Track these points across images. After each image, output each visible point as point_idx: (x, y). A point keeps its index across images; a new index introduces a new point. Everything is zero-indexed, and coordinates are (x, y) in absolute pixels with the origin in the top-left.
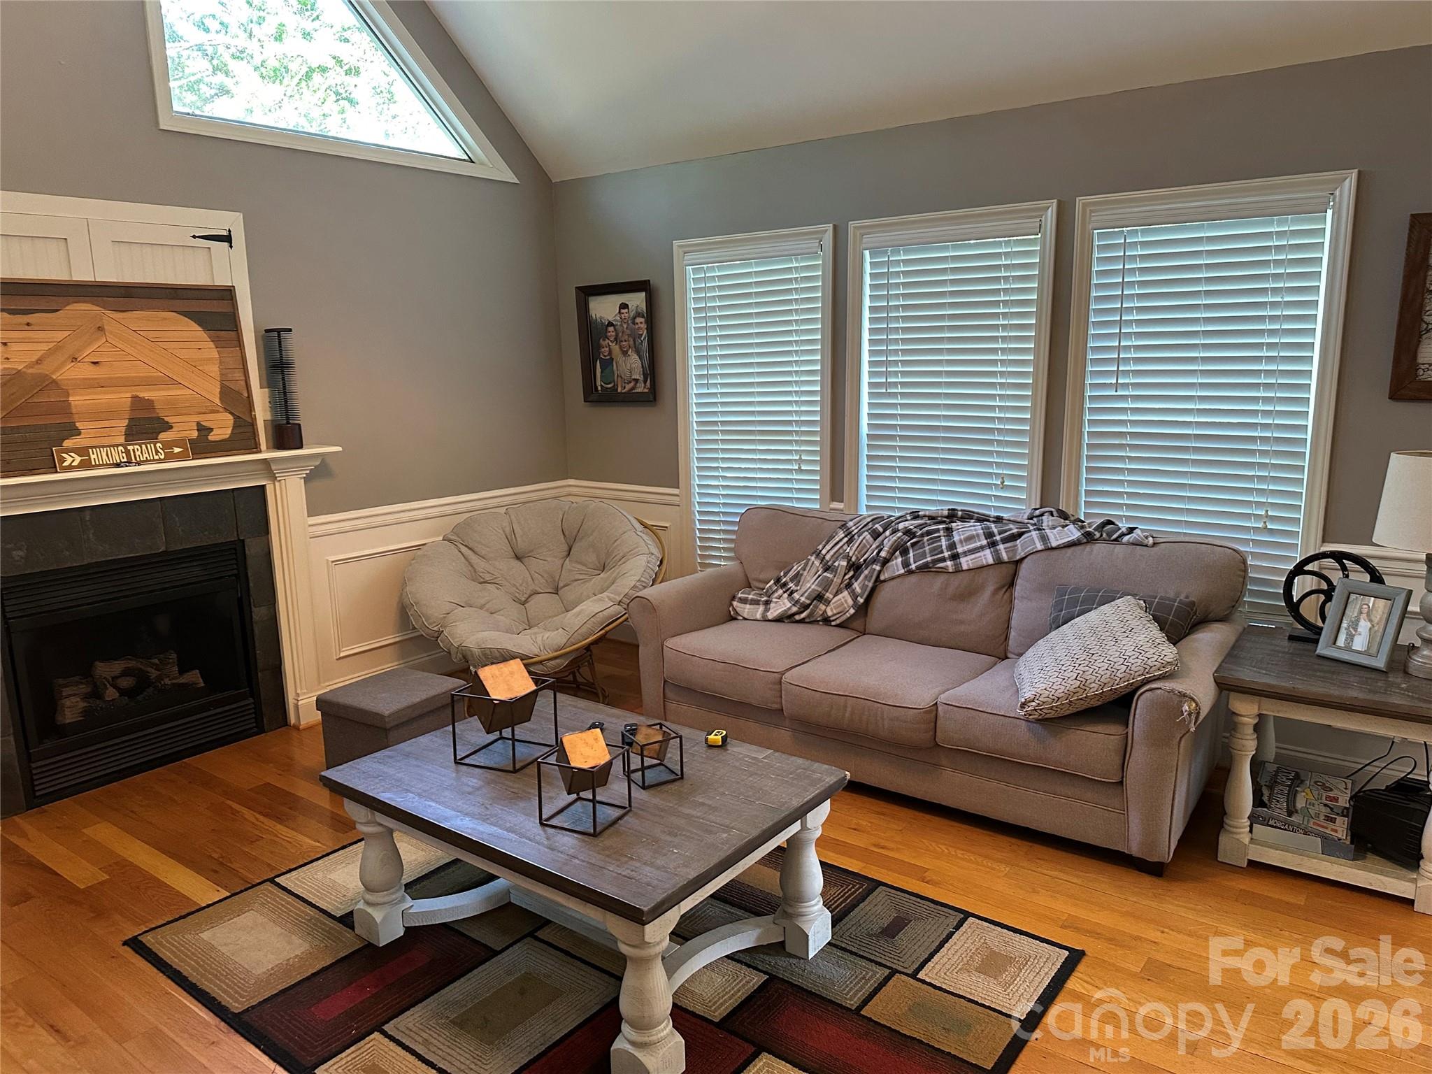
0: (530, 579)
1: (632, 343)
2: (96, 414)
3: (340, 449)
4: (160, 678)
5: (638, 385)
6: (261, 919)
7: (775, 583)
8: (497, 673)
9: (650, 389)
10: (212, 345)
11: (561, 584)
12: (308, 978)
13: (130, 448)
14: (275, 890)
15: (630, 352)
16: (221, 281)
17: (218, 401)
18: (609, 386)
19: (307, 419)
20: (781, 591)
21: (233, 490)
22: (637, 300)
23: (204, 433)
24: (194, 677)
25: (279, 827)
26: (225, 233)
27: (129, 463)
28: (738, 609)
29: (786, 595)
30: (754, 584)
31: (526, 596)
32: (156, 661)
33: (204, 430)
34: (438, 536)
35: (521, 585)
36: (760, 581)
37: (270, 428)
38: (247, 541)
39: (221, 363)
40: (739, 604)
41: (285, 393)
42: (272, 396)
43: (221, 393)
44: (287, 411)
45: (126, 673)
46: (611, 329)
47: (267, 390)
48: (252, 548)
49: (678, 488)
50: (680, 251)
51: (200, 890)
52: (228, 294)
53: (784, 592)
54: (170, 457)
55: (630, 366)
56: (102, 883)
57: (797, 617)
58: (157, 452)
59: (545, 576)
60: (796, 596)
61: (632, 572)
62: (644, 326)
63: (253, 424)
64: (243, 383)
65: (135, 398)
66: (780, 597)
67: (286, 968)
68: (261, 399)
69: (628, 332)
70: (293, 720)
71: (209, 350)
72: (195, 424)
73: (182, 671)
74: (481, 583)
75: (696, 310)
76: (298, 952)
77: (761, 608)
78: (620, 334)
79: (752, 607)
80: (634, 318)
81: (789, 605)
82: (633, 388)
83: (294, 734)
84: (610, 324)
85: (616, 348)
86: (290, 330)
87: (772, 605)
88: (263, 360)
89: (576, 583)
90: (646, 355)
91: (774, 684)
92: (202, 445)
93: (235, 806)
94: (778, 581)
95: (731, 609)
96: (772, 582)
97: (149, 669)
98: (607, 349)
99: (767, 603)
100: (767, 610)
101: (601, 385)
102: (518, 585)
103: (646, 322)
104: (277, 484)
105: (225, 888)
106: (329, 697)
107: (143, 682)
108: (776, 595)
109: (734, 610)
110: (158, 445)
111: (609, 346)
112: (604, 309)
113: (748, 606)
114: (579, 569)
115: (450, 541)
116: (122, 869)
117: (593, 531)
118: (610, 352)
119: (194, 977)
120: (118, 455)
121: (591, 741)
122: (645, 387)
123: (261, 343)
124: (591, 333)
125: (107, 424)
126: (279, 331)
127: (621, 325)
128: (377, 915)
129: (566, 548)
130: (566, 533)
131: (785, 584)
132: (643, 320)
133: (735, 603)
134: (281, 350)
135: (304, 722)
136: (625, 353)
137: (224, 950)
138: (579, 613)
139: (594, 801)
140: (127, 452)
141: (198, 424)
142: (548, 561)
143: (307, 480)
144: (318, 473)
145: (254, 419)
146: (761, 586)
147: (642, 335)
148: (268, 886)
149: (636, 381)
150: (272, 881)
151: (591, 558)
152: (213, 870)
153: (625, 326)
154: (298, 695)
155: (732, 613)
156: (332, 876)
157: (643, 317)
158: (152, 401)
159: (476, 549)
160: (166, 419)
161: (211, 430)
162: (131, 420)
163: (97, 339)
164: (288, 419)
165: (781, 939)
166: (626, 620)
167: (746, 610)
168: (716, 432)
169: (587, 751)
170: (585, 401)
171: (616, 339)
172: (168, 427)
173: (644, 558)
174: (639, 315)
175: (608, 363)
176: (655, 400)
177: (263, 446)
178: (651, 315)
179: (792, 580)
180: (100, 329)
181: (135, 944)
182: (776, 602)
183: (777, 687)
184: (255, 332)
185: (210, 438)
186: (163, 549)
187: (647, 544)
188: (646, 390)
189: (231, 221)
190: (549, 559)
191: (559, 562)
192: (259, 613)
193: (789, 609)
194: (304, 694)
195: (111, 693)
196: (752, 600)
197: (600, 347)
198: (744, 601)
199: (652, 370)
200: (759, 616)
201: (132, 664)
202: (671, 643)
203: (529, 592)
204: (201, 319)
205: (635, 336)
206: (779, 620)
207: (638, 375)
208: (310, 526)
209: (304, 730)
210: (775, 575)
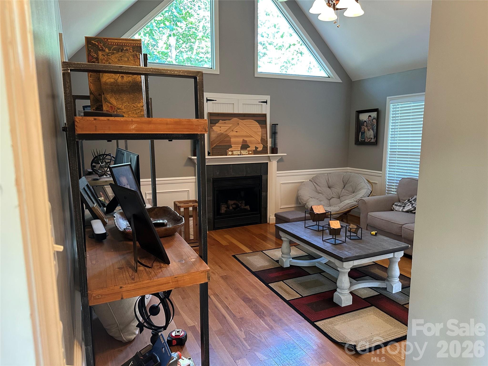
0: (332, 194)
1: (371, 127)
2: (235, 143)
3: (286, 154)
4: (241, 206)
5: (372, 139)
6: (259, 257)
7: (408, 201)
8: (316, 207)
9: (375, 141)
10: (260, 128)
11: (341, 196)
12: (268, 269)
13: (241, 151)
14: (262, 253)
15: (370, 130)
16: (264, 112)
17: (260, 141)
18: (363, 140)
19: (279, 147)
20: (409, 204)
21: (261, 163)
22: (374, 114)
23: (256, 149)
24: (248, 207)
25: (264, 242)
26: (266, 101)
27: (241, 155)
28: (394, 208)
29: (411, 205)
30: (401, 201)
31: (330, 198)
32: (240, 202)
33: (256, 148)
34: (308, 180)
35: (329, 195)
36: (403, 200)
37: (271, 149)
38: (263, 176)
39: (262, 132)
40: (395, 206)
41: (275, 140)
42: (272, 141)
43: (261, 139)
44: (275, 144)
45: (234, 204)
46: (365, 123)
47: (271, 139)
48: (264, 178)
49: (382, 171)
50: (389, 99)
51: (247, 250)
52: (265, 115)
53: (410, 204)
54: (249, 154)
55: (370, 134)
56: (228, 245)
57: (413, 212)
58: (246, 153)
59: (336, 193)
60: (414, 205)
61: (361, 193)
62: (375, 122)
63: (267, 147)
64: (266, 137)
65: (243, 140)
66: (409, 205)
67: (264, 267)
68: (269, 141)
69: (370, 124)
70: (268, 222)
71: (260, 129)
72: (254, 147)
73: (245, 206)
74: (318, 193)
75: (392, 117)
76: (267, 265)
77: (402, 208)
78: (368, 124)
79: (399, 207)
80: (373, 120)
81: (411, 207)
82: (370, 141)
83: (268, 225)
84: (365, 121)
85: (366, 129)
86: (278, 124)
87: (405, 207)
88: (271, 132)
89: (345, 196)
90: (375, 131)
91: (400, 228)
92: (256, 152)
93: (255, 237)
94: (409, 200)
95: (392, 207)
96: (407, 200)
97: (239, 204)
98: (364, 129)
99: (404, 207)
100: (403, 209)
101: (361, 140)
102: (328, 195)
103: (376, 121)
104: (271, 162)
105: (252, 251)
106: (277, 214)
107: (237, 206)
108: (407, 204)
109: (393, 208)
110: (247, 151)
111: (364, 128)
112: (364, 117)
113: (398, 207)
114: (346, 192)
115: (311, 181)
116: (232, 244)
117: (352, 182)
118: (364, 130)
119: (245, 264)
120: (239, 153)
121: (336, 223)
122: (374, 140)
123: (271, 127)
124: (359, 124)
125: (237, 145)
126: (275, 125)
127: (369, 122)
128: (284, 260)
129: (343, 186)
130: (344, 182)
131: (411, 202)
132: (375, 120)
133: (393, 206)
134: (275, 129)
135: (271, 223)
136: (369, 130)
137: (251, 261)
138: (344, 203)
139: (335, 239)
140: (241, 152)
141: (255, 147)
142: (338, 189)
143: (278, 162)
144: (280, 160)
145: (267, 146)
146: (403, 201)
147: (374, 125)
148: (261, 252)
149: (372, 138)
150: (262, 251)
151: (351, 189)
152: (250, 247)
153: (370, 122)
154: (270, 215)
155: (392, 208)
156: (275, 253)
157: (375, 119)
158: (246, 141)
159: (318, 184)
160: (249, 145)
161: (258, 148)
162: (242, 145)
163: (237, 126)
164: (275, 146)
165: (386, 287)
166: (358, 206)
167: (397, 208)
168: (395, 154)
169: (335, 225)
170: (355, 144)
171: (366, 126)
172: (249, 147)
173: (366, 190)
174: (374, 119)
175: (363, 133)
176: (377, 144)
177: (269, 153)
178: (378, 119)
179: (413, 200)
180: (238, 124)
181: (234, 256)
182: (407, 207)
183: (401, 229)
184: (270, 125)
185: (258, 150)
186: (245, 175)
187: (367, 186)
188: (374, 141)
189: (267, 98)
190: (338, 188)
191: (341, 190)
192: (263, 194)
193: (411, 209)
194: (271, 215)
195: (231, 208)
196: (399, 205)
197: (361, 128)
198: (397, 205)
199: (377, 136)
200: (400, 210)
201: (235, 202)
202: (370, 214)
203: (331, 197)
204: (259, 122)
205: (372, 125)
206: (407, 212)
207: (372, 137)
208: (277, 173)
209: (271, 224)
210: (408, 199)
